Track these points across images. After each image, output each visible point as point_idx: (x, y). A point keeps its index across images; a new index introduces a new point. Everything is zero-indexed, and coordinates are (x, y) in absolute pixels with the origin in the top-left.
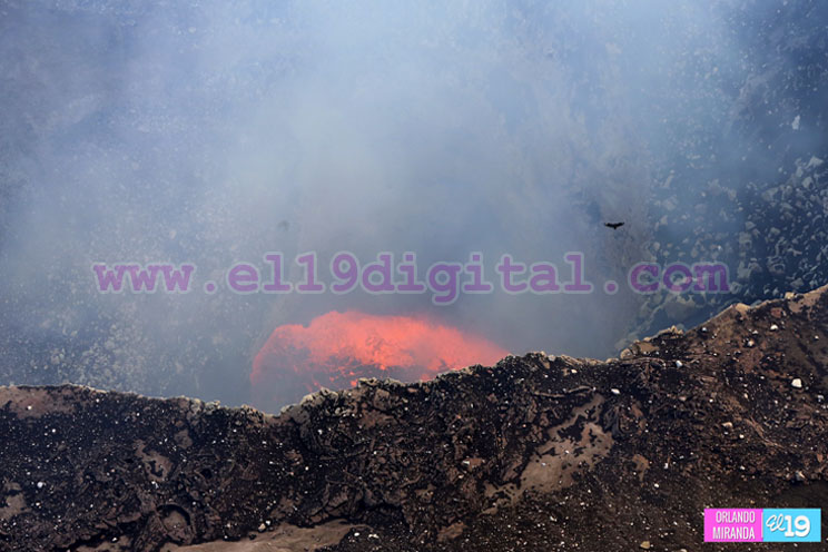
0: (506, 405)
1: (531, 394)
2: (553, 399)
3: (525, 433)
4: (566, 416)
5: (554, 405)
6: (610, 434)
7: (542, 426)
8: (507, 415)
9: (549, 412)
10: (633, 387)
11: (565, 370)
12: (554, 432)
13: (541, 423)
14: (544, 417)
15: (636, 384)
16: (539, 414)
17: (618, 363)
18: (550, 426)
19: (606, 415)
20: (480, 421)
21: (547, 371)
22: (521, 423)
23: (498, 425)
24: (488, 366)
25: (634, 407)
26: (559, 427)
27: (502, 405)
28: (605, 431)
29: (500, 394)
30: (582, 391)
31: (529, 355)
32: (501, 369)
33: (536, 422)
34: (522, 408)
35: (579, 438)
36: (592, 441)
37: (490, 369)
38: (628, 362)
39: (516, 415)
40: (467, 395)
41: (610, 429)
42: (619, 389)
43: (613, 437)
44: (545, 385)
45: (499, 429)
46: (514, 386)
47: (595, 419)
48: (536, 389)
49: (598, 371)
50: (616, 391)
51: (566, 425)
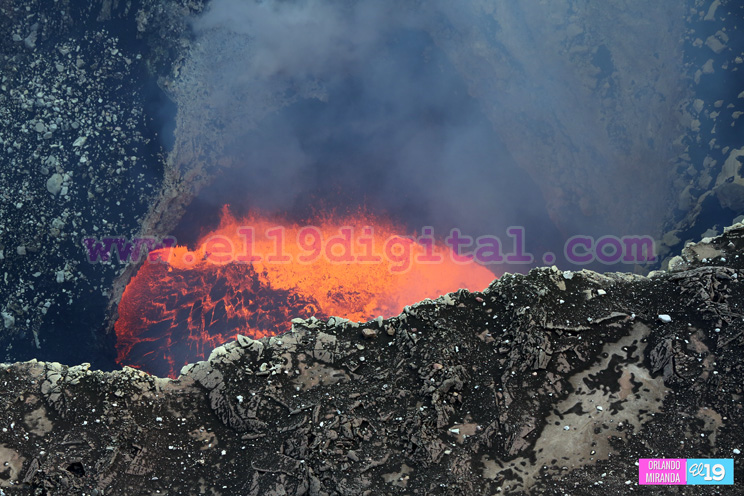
0: (506, 345)
1: (542, 329)
2: (574, 333)
3: (536, 384)
4: (595, 355)
5: (576, 342)
6: (661, 380)
7: (561, 374)
8: (508, 358)
9: (569, 353)
10: (691, 310)
11: (589, 291)
12: (578, 381)
13: (560, 369)
14: (562, 359)
15: (695, 305)
16: (555, 356)
17: (666, 277)
18: (572, 373)
19: (654, 352)
20: (470, 371)
21: (562, 294)
22: (529, 369)
23: (497, 374)
24: (476, 291)
25: (694, 338)
26: (586, 373)
27: (500, 345)
28: (653, 375)
29: (496, 331)
30: (615, 319)
31: (535, 273)
32: (496, 294)
33: (552, 366)
34: (530, 349)
35: (615, 387)
36: (635, 390)
37: (480, 295)
38: (680, 275)
39: (522, 359)
40: (449, 334)
41: (661, 372)
42: (671, 315)
43: (666, 384)
44: (560, 314)
45: (498, 380)
46: (516, 318)
47: (637, 359)
48: (548, 320)
49: (637, 289)
50: (666, 318)
51: (595, 370)
